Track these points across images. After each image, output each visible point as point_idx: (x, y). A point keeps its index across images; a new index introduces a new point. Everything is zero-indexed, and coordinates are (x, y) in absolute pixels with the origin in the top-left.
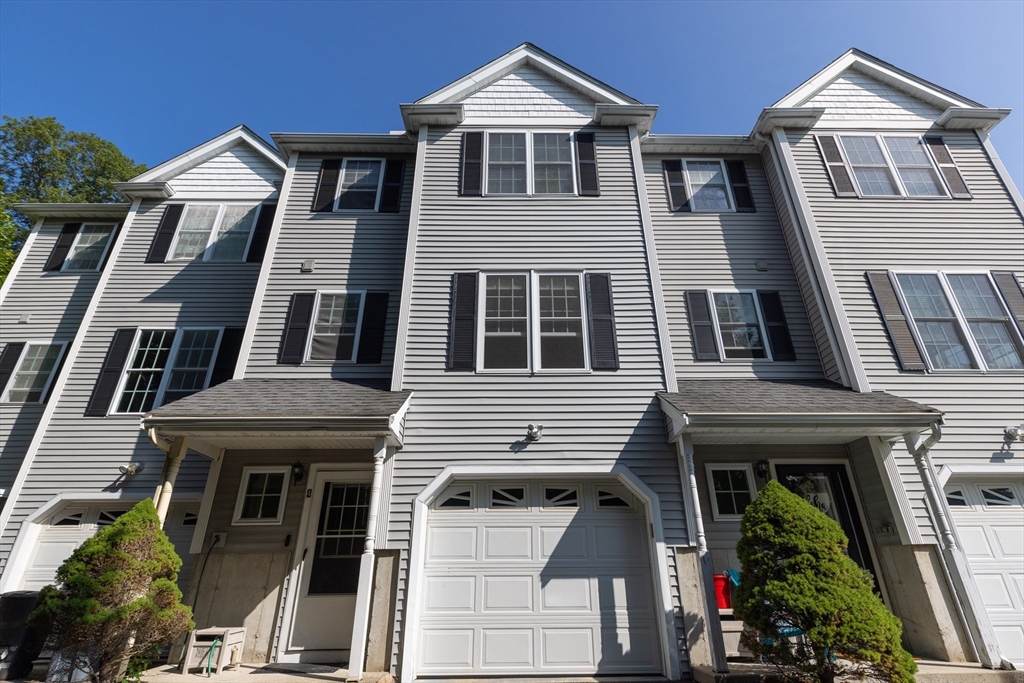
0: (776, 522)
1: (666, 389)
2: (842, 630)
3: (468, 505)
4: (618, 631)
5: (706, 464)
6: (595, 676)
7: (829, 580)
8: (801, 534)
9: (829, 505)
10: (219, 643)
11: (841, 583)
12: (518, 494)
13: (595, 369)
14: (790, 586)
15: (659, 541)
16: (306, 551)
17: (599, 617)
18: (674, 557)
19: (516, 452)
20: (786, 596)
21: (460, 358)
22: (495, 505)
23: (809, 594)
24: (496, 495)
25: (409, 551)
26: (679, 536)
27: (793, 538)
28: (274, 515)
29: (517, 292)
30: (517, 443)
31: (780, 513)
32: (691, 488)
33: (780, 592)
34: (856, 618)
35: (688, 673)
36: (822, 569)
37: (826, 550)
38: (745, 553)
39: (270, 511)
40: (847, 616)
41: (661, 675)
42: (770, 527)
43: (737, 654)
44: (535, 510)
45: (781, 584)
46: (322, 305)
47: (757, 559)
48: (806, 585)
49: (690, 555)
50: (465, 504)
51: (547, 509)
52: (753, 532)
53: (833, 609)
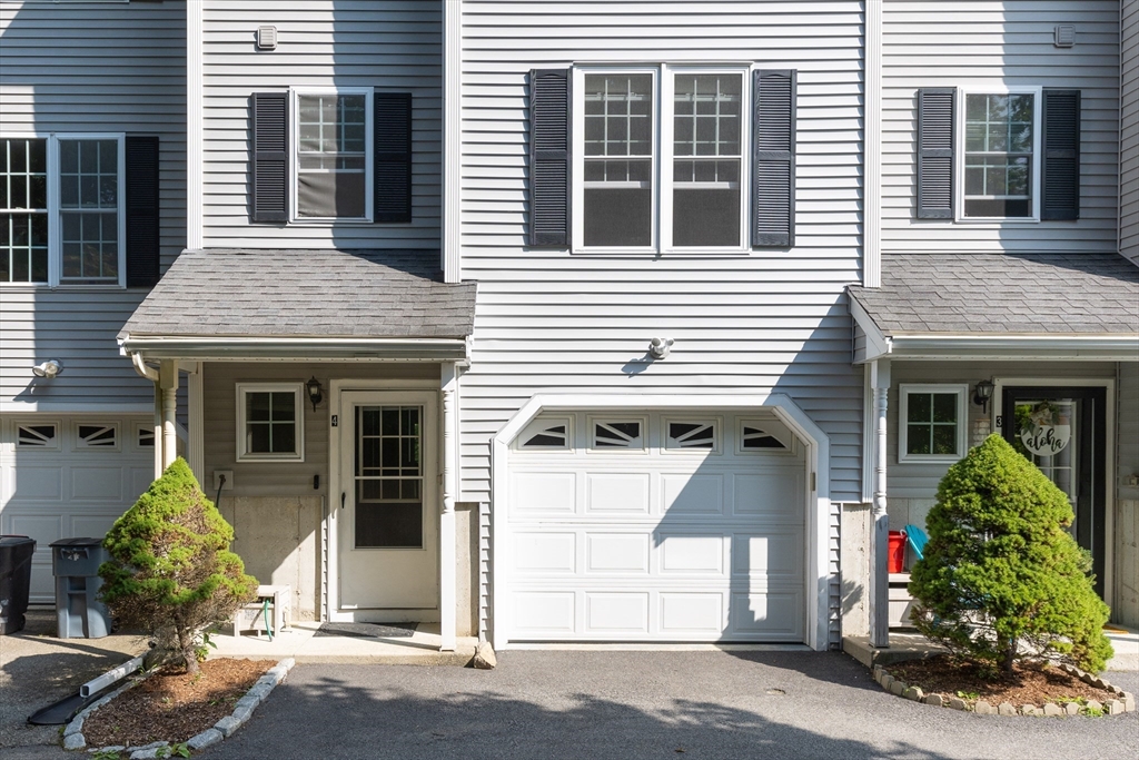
0: (987, 492)
1: (862, 281)
2: (1037, 621)
3: (563, 444)
4: (751, 596)
5: (901, 385)
6: (716, 643)
7: (1037, 566)
8: (1016, 510)
9: (1067, 441)
10: (270, 605)
11: (1050, 569)
12: (632, 430)
13: (755, 247)
14: (987, 570)
15: (821, 496)
16: (343, 496)
17: (728, 581)
18: (839, 516)
19: (631, 375)
20: (979, 582)
21: (546, 230)
22: (598, 443)
23: (1007, 581)
24: (601, 432)
25: (491, 505)
26: (851, 491)
27: (1004, 515)
28: (291, 448)
29: (636, 107)
30: (633, 363)
31: (994, 481)
32: (878, 434)
33: (972, 577)
34: (1056, 610)
35: (838, 644)
36: (1031, 554)
37: (1042, 531)
38: (938, 527)
39: (285, 443)
40: (1047, 607)
41: (802, 643)
42: (976, 498)
43: (900, 625)
44: (655, 451)
45: (977, 568)
46: (304, 117)
47: (952, 536)
48: (1007, 570)
49: (861, 513)
50: (560, 442)
51: (670, 451)
52: (953, 502)
53: (1031, 600)
